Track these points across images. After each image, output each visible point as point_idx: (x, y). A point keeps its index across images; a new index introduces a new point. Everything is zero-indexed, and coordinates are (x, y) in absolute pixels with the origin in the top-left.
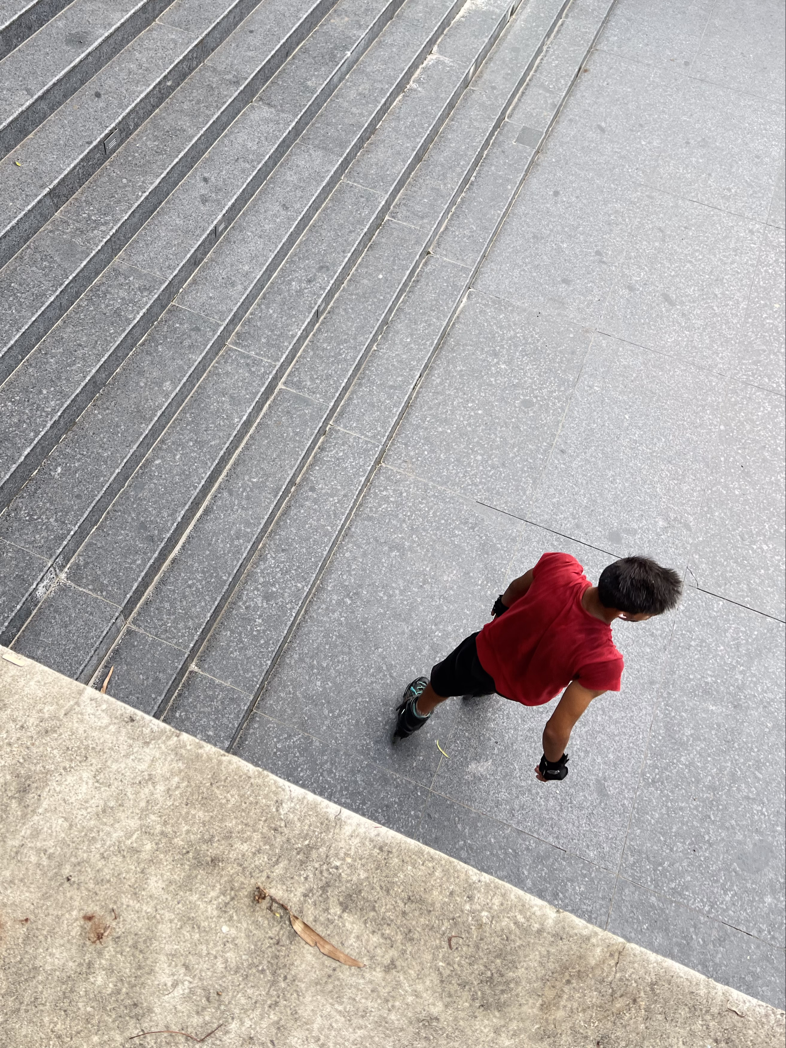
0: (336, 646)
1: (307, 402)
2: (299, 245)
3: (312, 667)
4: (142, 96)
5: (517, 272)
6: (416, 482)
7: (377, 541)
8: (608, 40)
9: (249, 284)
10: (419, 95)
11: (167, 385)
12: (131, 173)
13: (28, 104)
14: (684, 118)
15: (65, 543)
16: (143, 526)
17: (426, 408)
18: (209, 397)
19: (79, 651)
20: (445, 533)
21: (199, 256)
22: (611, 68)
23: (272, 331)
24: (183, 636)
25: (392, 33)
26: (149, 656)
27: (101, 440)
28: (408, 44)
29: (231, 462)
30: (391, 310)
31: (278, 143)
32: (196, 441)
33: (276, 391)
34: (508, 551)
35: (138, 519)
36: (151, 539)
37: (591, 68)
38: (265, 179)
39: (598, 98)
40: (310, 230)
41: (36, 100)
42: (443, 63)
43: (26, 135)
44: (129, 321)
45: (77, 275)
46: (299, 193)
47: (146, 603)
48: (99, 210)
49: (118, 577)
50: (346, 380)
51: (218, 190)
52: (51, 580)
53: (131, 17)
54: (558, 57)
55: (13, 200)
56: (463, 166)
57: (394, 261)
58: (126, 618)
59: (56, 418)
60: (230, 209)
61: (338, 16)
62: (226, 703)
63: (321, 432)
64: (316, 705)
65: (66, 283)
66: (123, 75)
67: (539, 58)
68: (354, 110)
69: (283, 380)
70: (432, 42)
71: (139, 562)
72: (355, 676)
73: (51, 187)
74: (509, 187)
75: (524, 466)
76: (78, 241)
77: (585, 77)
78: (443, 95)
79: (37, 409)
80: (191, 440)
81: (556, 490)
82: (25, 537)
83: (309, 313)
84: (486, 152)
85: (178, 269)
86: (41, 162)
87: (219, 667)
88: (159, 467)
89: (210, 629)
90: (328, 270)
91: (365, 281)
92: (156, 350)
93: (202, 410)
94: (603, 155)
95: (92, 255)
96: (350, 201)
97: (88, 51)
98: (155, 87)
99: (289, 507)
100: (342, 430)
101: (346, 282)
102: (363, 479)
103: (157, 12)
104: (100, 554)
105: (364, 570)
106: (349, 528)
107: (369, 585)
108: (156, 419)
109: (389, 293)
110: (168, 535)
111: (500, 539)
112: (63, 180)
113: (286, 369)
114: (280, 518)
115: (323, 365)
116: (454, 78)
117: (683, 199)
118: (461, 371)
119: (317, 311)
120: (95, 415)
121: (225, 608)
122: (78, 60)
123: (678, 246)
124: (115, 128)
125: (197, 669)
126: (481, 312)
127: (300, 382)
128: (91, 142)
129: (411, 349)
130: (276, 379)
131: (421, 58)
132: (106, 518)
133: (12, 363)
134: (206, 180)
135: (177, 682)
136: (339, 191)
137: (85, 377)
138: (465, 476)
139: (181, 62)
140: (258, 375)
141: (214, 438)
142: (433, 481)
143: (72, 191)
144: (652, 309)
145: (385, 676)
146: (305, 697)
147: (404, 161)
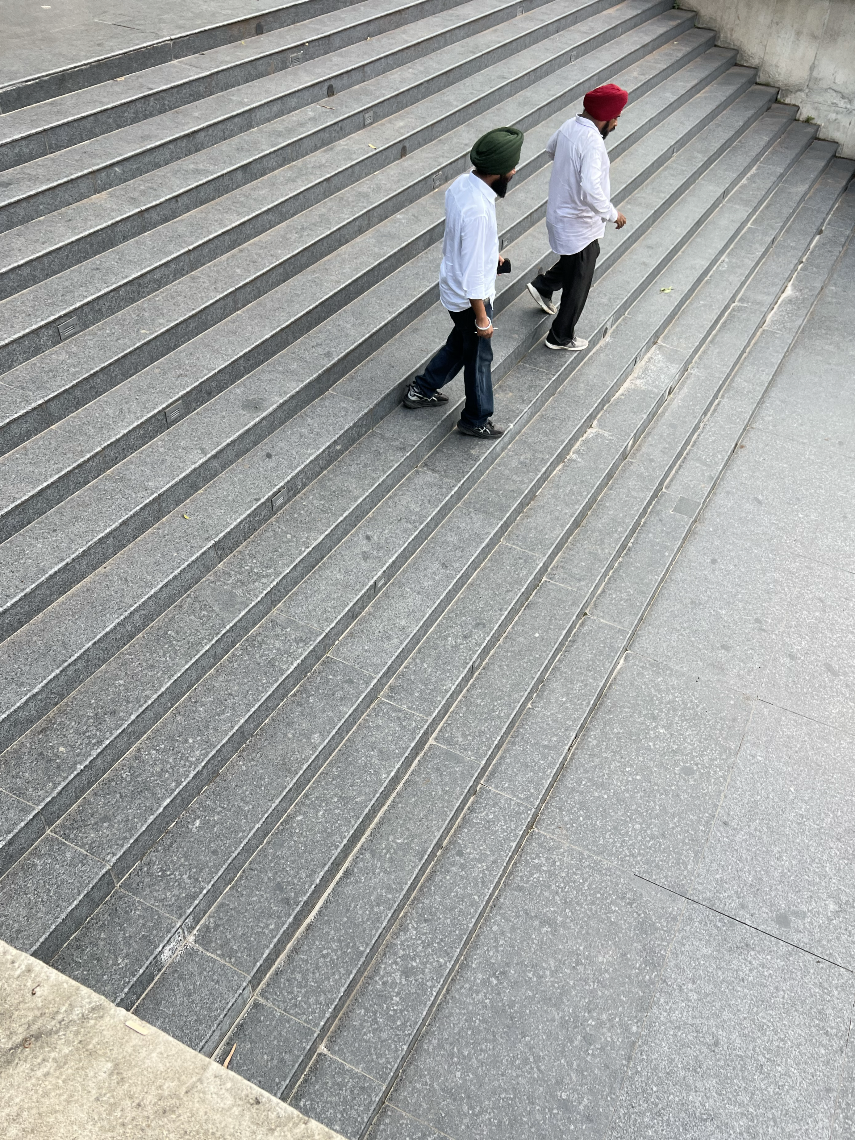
0: (479, 1032)
1: (458, 760)
2: (456, 602)
3: (452, 1055)
4: (312, 458)
5: (675, 636)
6: (570, 852)
7: (527, 914)
8: (763, 420)
9: (405, 638)
10: (579, 465)
11: (316, 737)
12: (295, 529)
13: (201, 462)
14: (840, 493)
15: (196, 902)
16: (279, 887)
17: (582, 770)
18: (357, 751)
19: (201, 1024)
20: (601, 907)
21: (357, 610)
22: (767, 445)
23: (426, 685)
24: (313, 1012)
25: (554, 408)
26: (275, 1033)
27: (243, 793)
28: (569, 418)
29: (376, 820)
30: (546, 668)
31: (440, 506)
32: (341, 796)
33: (427, 747)
34: (669, 931)
35: (275, 879)
36: (287, 901)
37: (747, 443)
38: (426, 538)
39: (754, 472)
40: (468, 588)
41: (210, 459)
42: (602, 436)
43: (196, 491)
44: (282, 672)
45: (235, 625)
46: (459, 553)
47: (277, 973)
48: (262, 563)
49: (249, 942)
50: (499, 738)
51: (379, 548)
52: (178, 942)
53: (306, 386)
54: (714, 433)
55: (177, 551)
56: (621, 532)
57: (551, 620)
58: (254, 989)
59: (199, 768)
60: (391, 566)
61: (503, 391)
62: (356, 1092)
63: (472, 791)
64: (454, 1100)
65: (223, 632)
66: (294, 438)
67: (696, 434)
68: (515, 477)
69: (434, 735)
70: (592, 417)
71: (272, 927)
72: (499, 1068)
73: (217, 539)
74: (667, 554)
75: (685, 837)
76: (239, 592)
77: (741, 453)
78: (602, 466)
79: (181, 759)
80: (335, 795)
81: (719, 865)
82: (155, 894)
83: (464, 668)
84: (643, 520)
85: (335, 622)
86: (209, 516)
87: (350, 1049)
88: (301, 822)
89: (343, 1005)
90: (484, 627)
91: (521, 639)
92: (307, 701)
93: (350, 764)
94: (761, 526)
95: (251, 606)
96: (508, 562)
97: (262, 416)
98: (324, 451)
99: (434, 872)
100: (493, 790)
101: (501, 639)
102: (514, 845)
103: (330, 382)
104: (232, 916)
105: (512, 947)
106: (497, 899)
107: (517, 964)
108: (301, 772)
109: (545, 652)
110: (305, 898)
111: (660, 917)
112: (229, 533)
113: (438, 724)
114: (423, 885)
115: (476, 721)
116: (613, 451)
117: (843, 570)
118: (619, 733)
119: (472, 666)
120: (241, 766)
121: (360, 983)
122: (252, 423)
123: (839, 616)
124: (283, 487)
125: (325, 1051)
126: (638, 674)
127: (451, 738)
128: (259, 499)
129: (567, 708)
130: (427, 734)
131: (581, 431)
132: (241, 877)
133: (161, 710)
134: (368, 538)
135: (304, 1065)
136: (498, 552)
137: (233, 727)
138: (622, 846)
139: (351, 428)
140: (409, 730)
141: (359, 794)
142: (588, 849)
143: (237, 544)
144: (814, 679)
145: (532, 1068)
146: (443, 1090)
147: (563, 526)
